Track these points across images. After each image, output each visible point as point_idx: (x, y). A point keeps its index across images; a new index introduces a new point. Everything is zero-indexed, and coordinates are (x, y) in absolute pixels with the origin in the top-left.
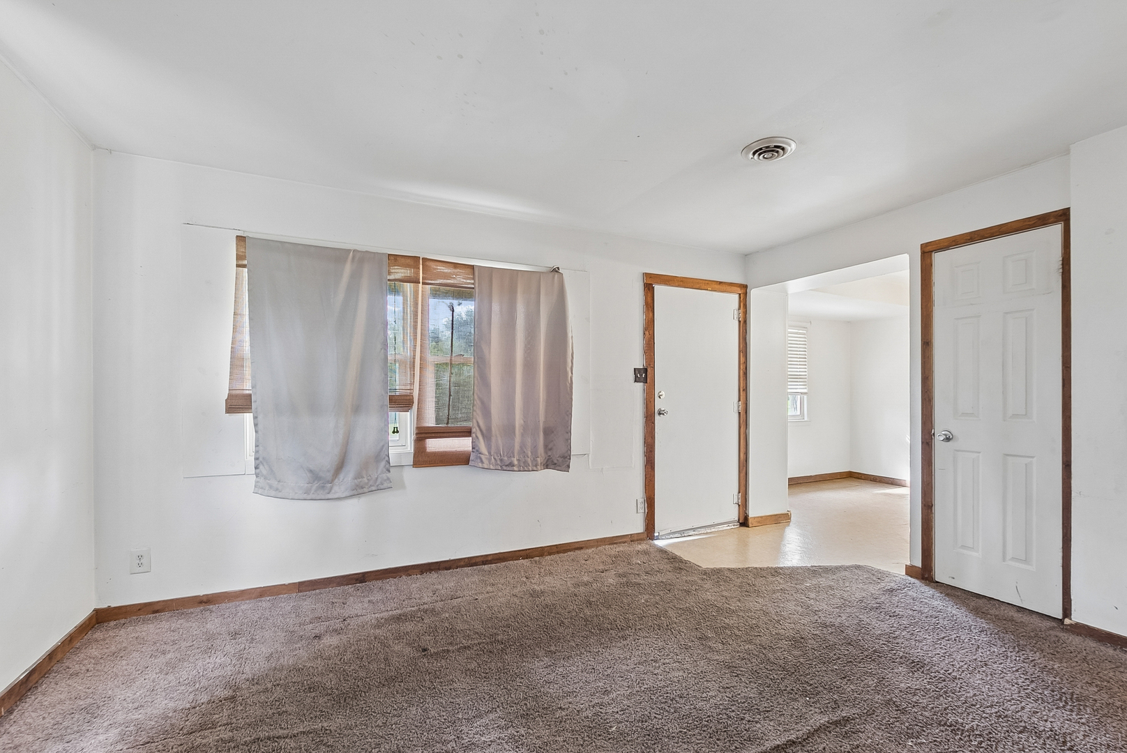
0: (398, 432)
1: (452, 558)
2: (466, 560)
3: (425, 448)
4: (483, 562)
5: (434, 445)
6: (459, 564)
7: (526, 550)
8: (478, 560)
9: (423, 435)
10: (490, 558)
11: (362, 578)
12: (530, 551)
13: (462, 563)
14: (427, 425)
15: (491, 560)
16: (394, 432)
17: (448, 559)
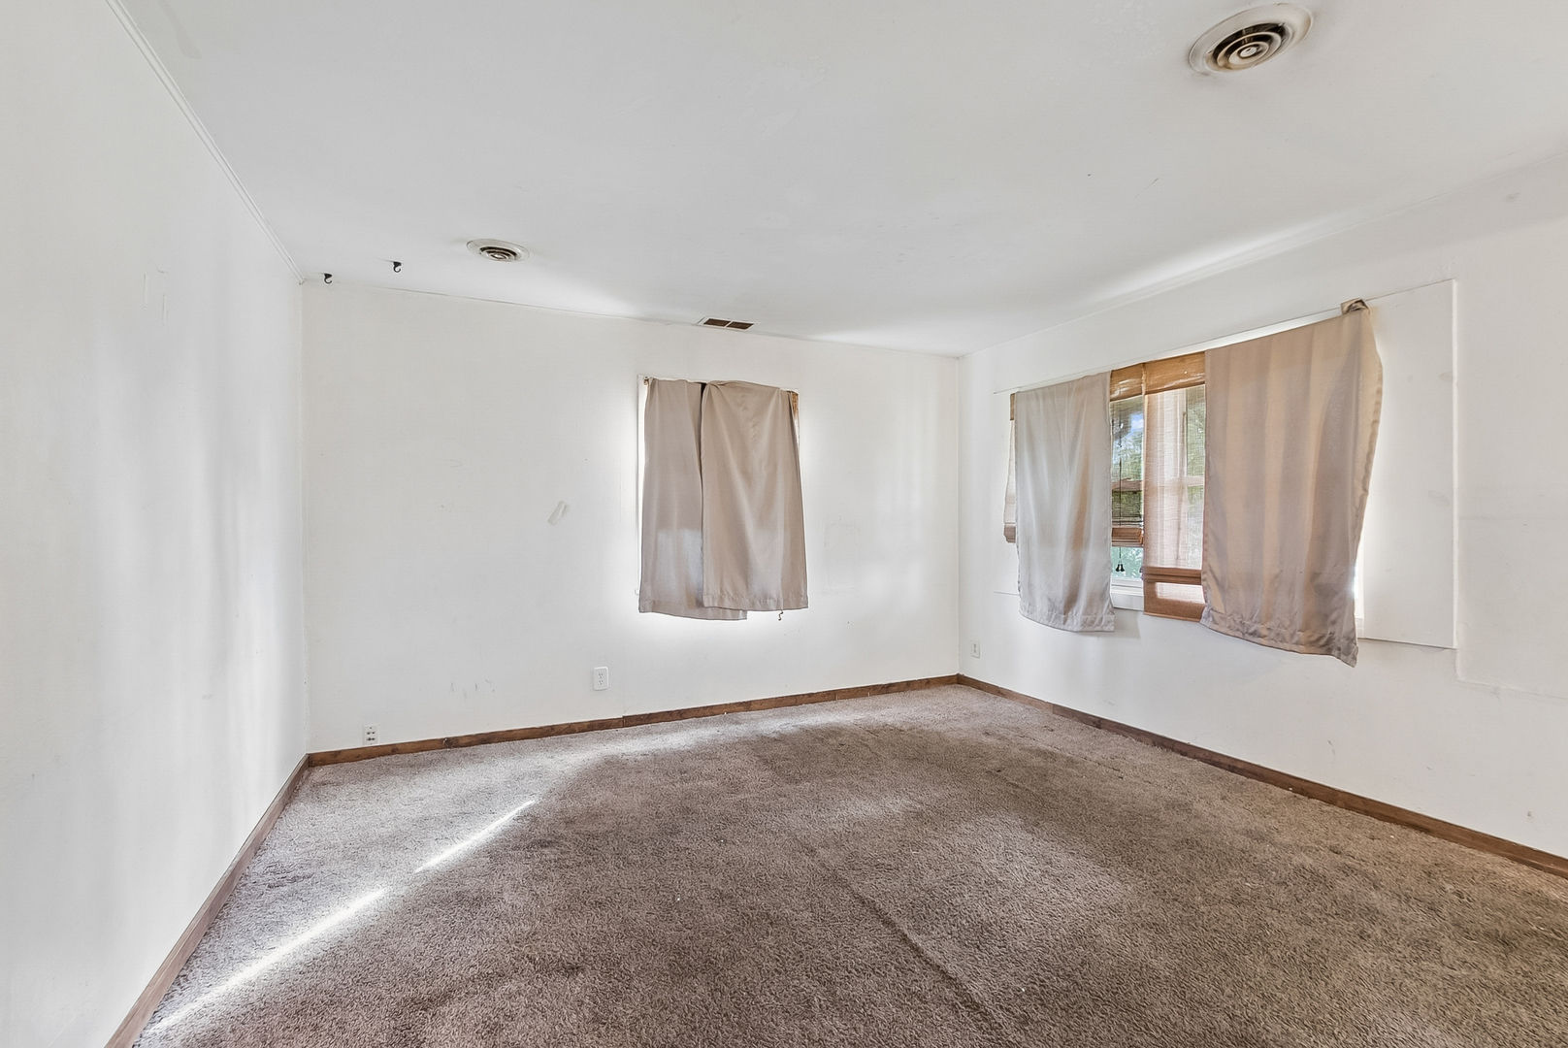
0: (1122, 570)
1: (1191, 744)
2: (1207, 754)
3: (1155, 593)
4: (1230, 766)
5: (1167, 591)
6: (1197, 755)
7: (1301, 780)
8: (1222, 760)
9: (1152, 577)
10: (1240, 766)
11: (1099, 723)
12: (1307, 784)
13: (1201, 755)
14: (1156, 566)
15: (1240, 769)
16: (1117, 570)
17: (1186, 742)
